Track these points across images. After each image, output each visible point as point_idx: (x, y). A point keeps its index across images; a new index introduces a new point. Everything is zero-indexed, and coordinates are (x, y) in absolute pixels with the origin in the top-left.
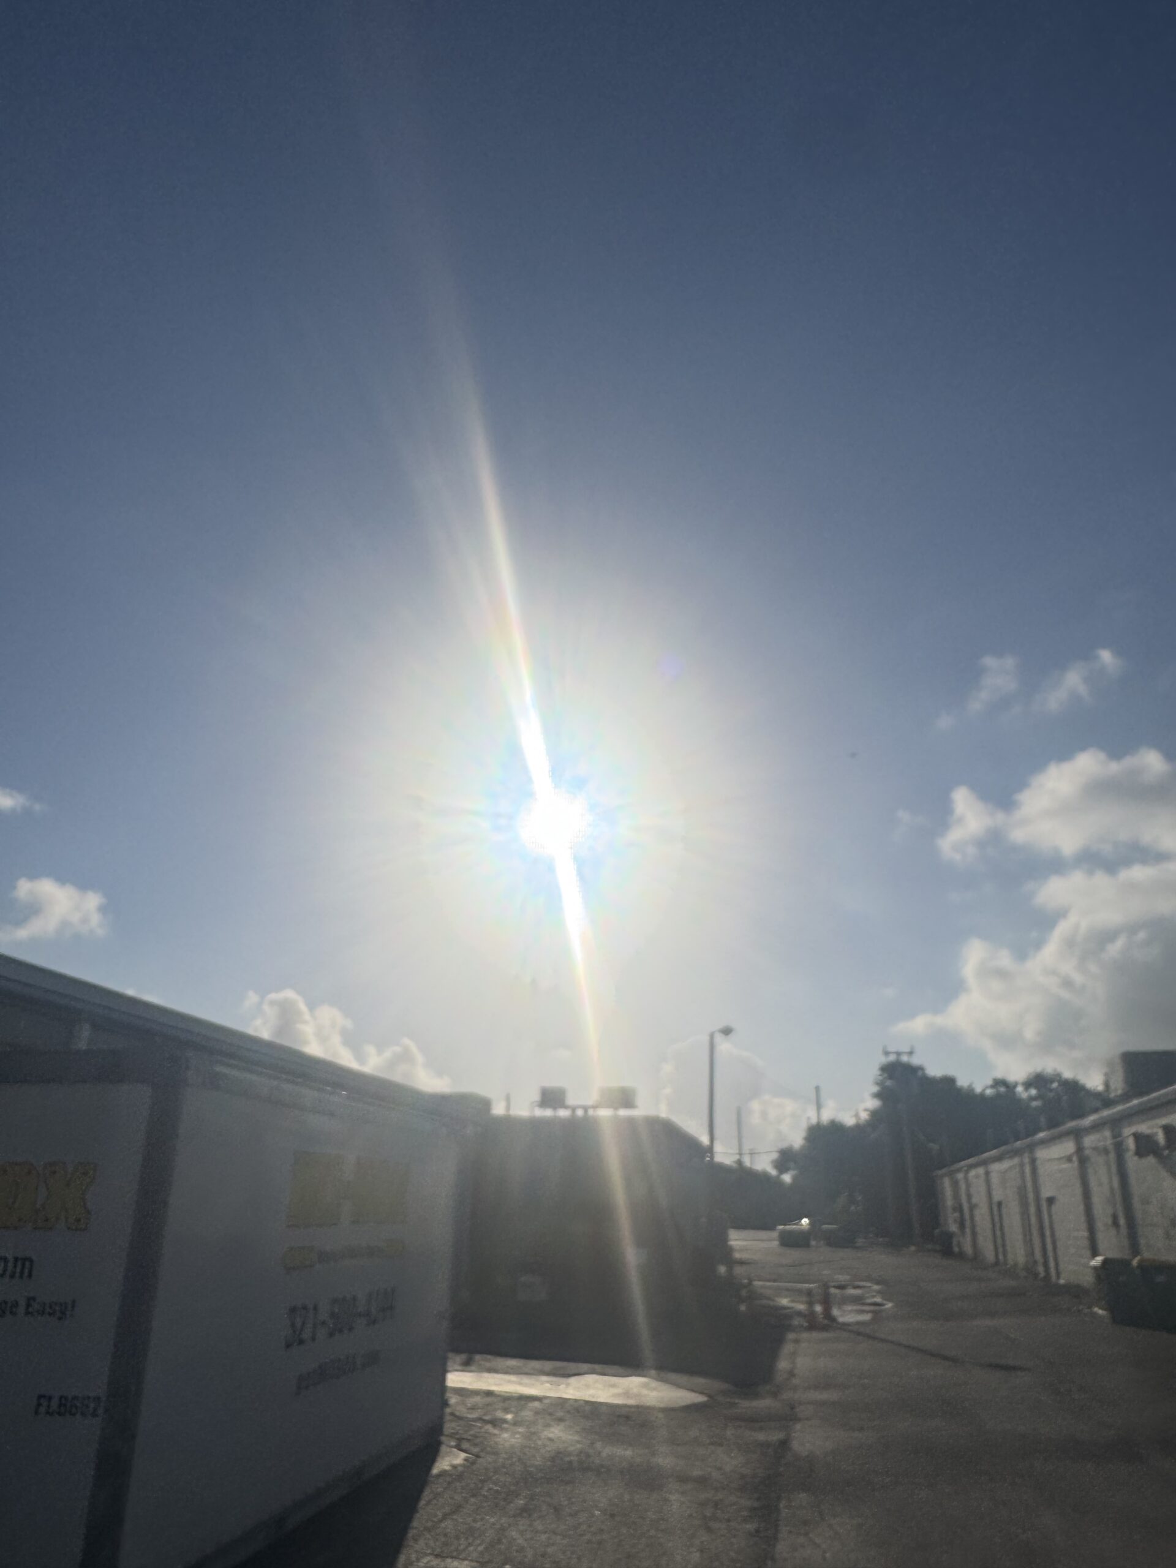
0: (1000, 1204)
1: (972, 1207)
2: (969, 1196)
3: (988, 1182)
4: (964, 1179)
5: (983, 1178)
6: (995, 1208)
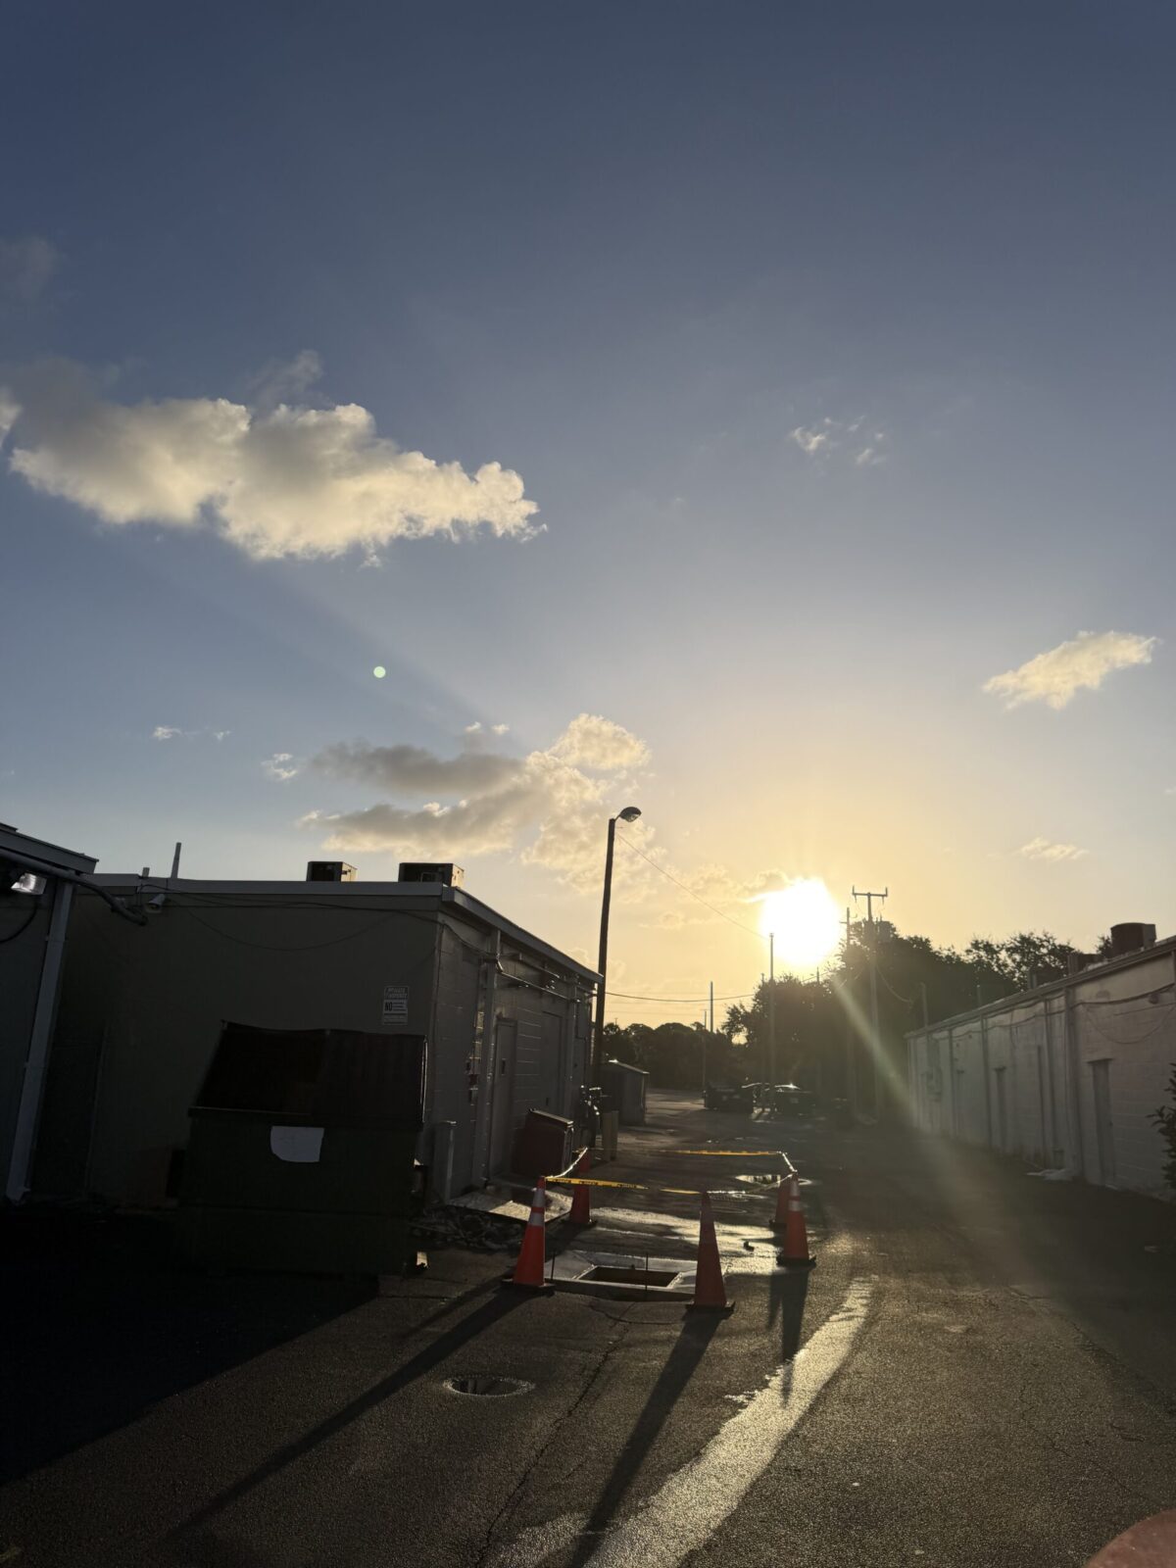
1: (957, 1073)
2: (952, 1060)
3: (985, 1042)
4: (947, 1041)
5: (976, 1037)
6: (993, 1075)
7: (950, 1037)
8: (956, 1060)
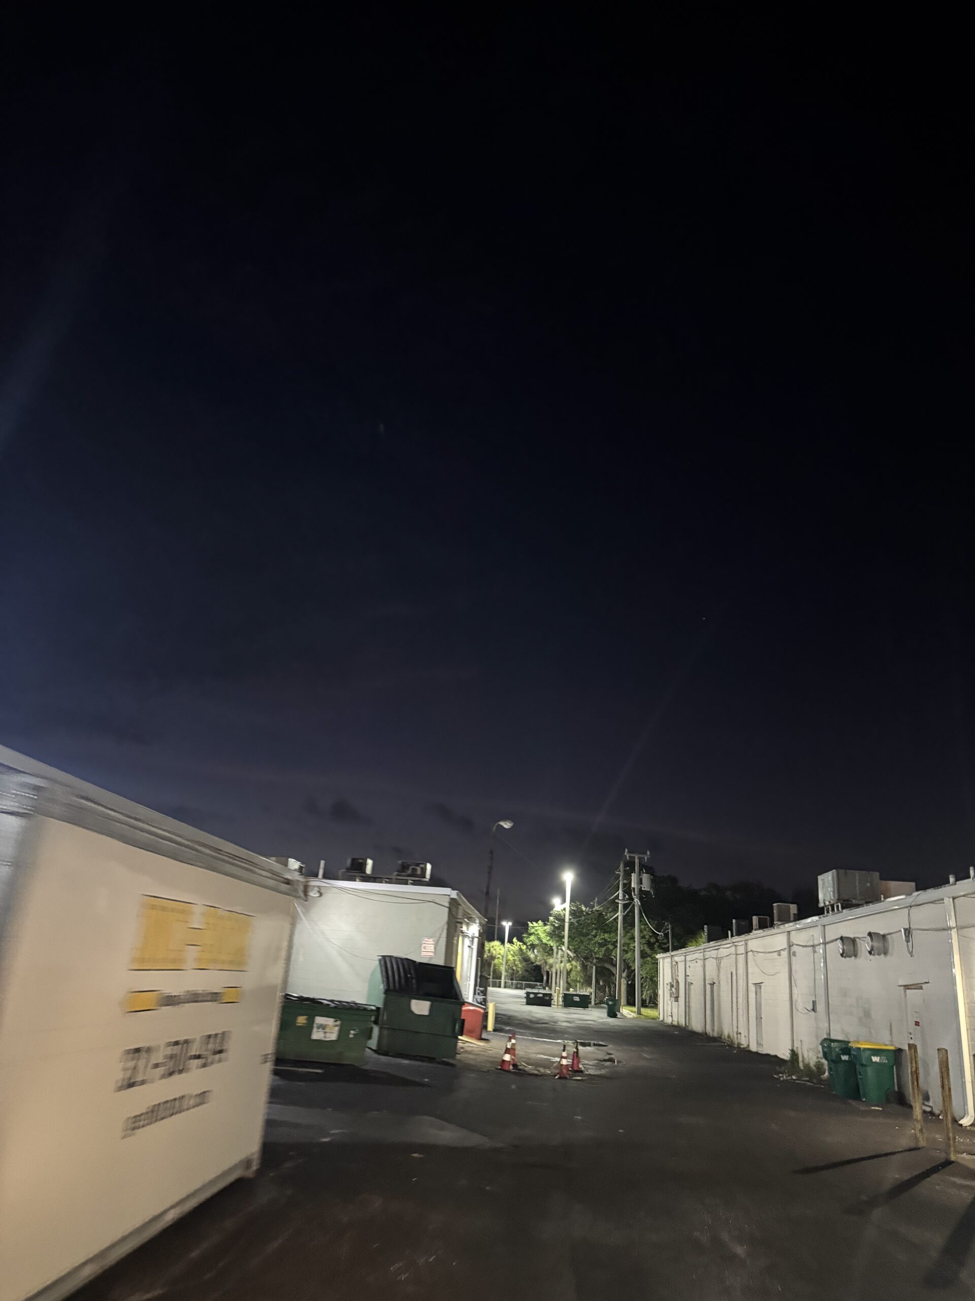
0: (712, 984)
1: (688, 985)
2: (686, 976)
3: (704, 966)
4: (684, 963)
5: (700, 963)
6: (708, 987)
7: (685, 961)
8: (688, 976)
